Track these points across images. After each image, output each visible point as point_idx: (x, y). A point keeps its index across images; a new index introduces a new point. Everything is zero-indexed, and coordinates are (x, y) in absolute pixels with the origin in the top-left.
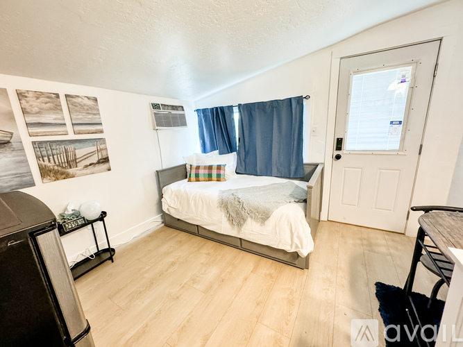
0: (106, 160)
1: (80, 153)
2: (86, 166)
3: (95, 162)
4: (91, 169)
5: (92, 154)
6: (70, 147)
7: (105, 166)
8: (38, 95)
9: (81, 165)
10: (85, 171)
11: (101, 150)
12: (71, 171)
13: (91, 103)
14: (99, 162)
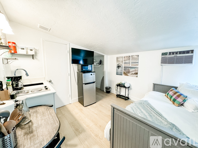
0: (137, 74)
1: (131, 70)
2: (131, 74)
3: (134, 73)
4: (132, 75)
5: (133, 71)
6: (129, 69)
7: (136, 75)
8: (127, 57)
9: (130, 73)
10: (131, 75)
11: (136, 70)
12: (128, 74)
13: (136, 57)
14: (134, 74)
